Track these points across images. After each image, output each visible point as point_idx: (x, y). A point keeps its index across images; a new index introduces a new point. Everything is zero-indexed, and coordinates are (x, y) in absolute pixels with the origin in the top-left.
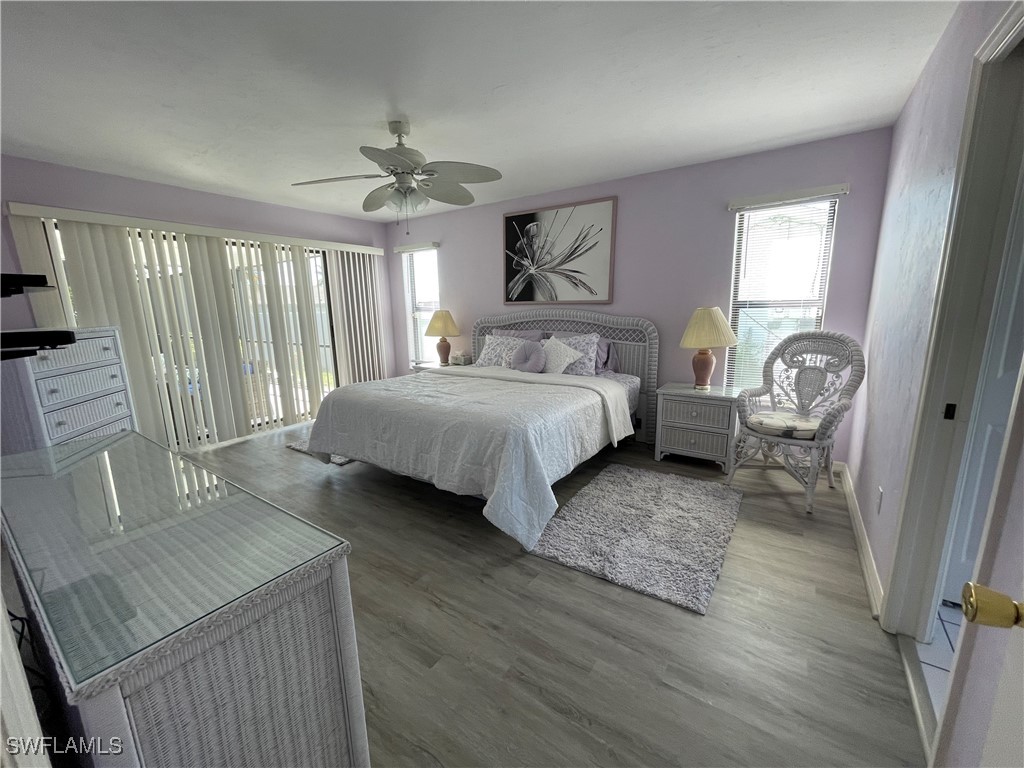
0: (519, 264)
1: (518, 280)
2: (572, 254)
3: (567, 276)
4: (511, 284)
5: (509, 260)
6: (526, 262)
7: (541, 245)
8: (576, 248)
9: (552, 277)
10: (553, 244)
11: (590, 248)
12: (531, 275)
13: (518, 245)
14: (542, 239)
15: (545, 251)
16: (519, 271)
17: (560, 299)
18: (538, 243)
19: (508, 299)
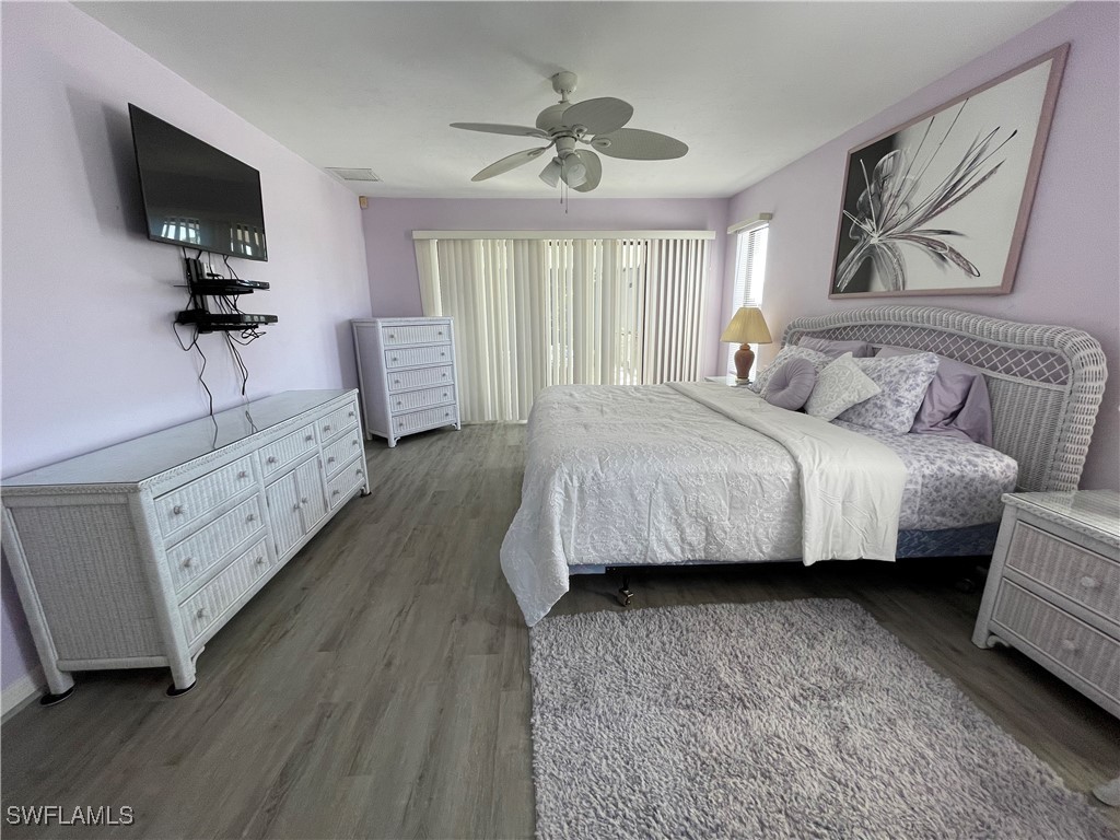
0: (859, 231)
1: (853, 258)
2: (946, 198)
3: (930, 244)
4: (842, 266)
5: (845, 223)
6: (867, 227)
7: (895, 192)
8: (955, 186)
9: (903, 246)
10: (915, 185)
11: (984, 179)
12: (873, 246)
13: (861, 199)
14: (898, 179)
15: (900, 200)
16: (856, 242)
17: (909, 287)
18: (891, 187)
19: (834, 290)
